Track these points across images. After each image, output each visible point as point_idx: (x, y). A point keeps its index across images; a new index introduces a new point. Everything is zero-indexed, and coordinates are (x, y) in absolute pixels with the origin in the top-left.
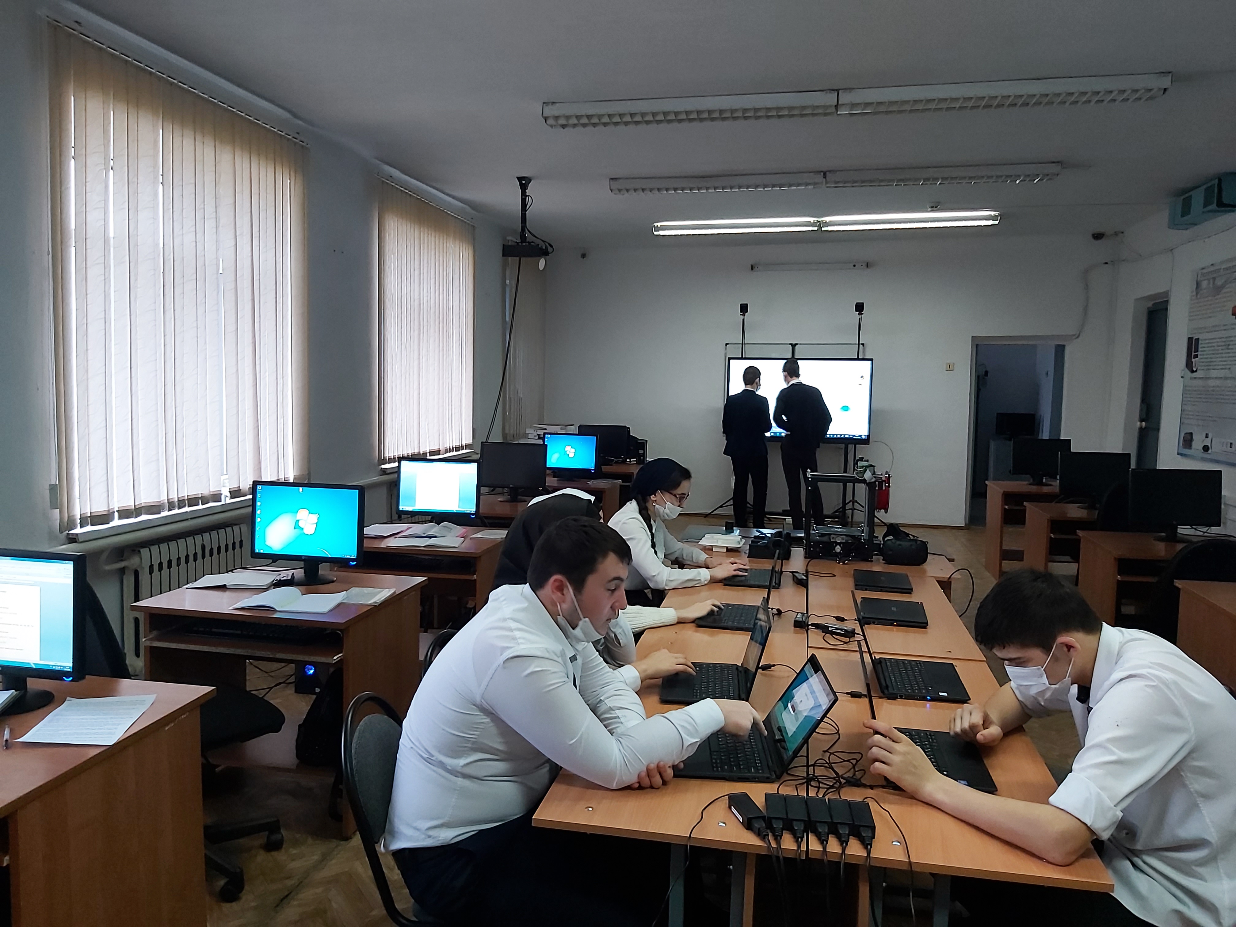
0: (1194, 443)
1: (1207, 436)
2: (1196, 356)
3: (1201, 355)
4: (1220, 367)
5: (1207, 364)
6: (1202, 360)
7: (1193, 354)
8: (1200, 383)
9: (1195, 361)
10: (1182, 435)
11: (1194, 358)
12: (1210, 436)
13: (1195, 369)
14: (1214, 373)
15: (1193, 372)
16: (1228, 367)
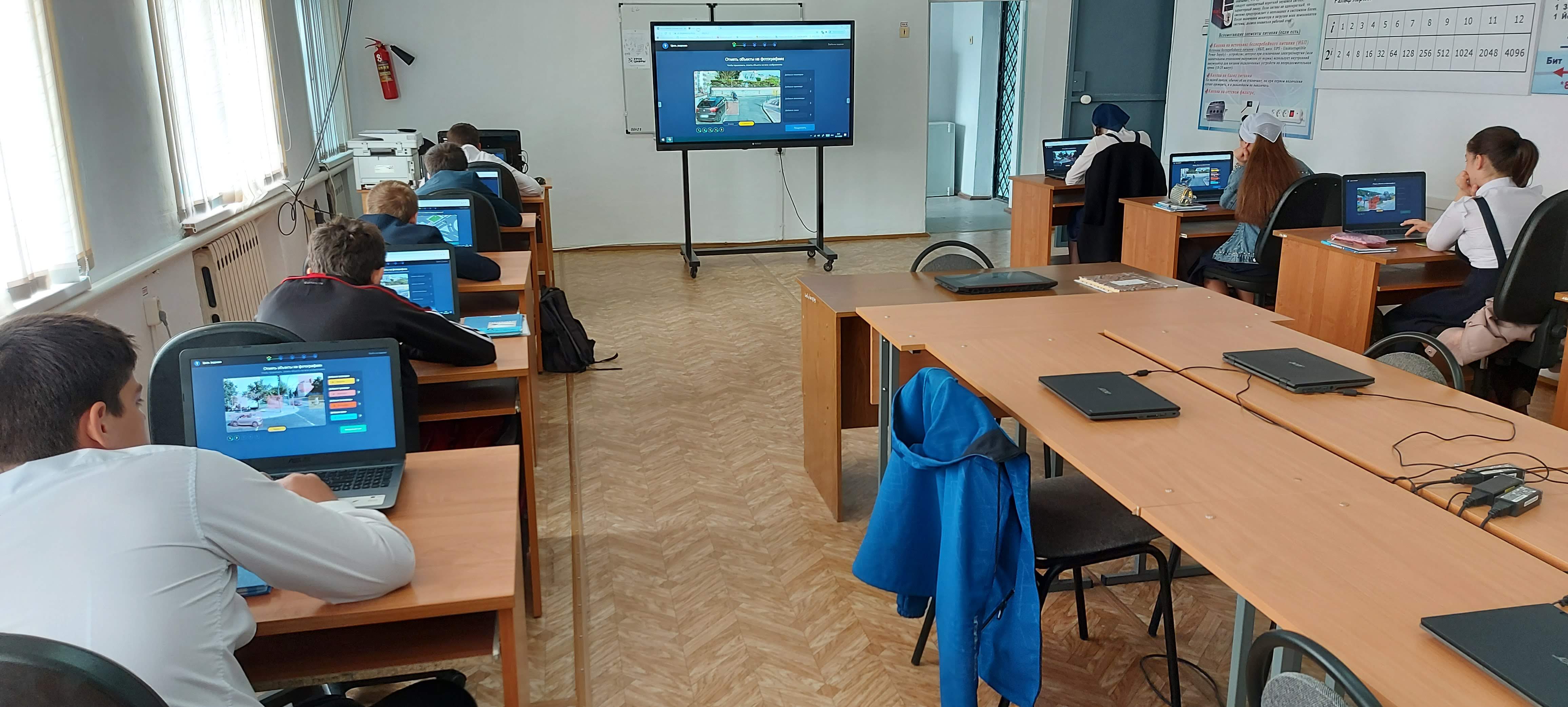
0: (1226, 115)
1: (1249, 104)
2: (1231, 8)
3: (1238, 6)
4: (1275, 19)
5: (1249, 16)
6: (1240, 13)
7: (1224, 6)
8: (1237, 40)
9: (1229, 14)
10: (1206, 105)
11: (1225, 11)
12: (1255, 105)
13: (1227, 24)
14: (1258, 28)
15: (1223, 27)
16: (1288, 18)
